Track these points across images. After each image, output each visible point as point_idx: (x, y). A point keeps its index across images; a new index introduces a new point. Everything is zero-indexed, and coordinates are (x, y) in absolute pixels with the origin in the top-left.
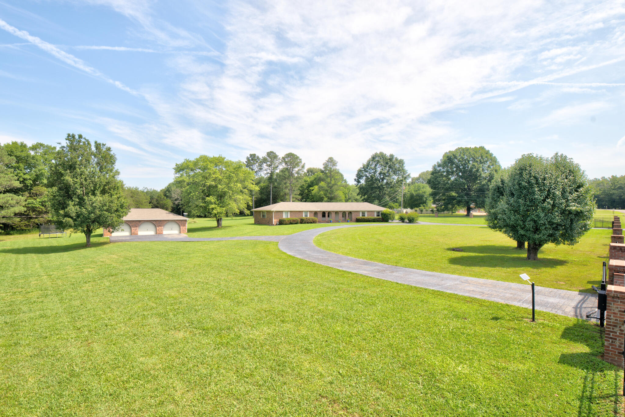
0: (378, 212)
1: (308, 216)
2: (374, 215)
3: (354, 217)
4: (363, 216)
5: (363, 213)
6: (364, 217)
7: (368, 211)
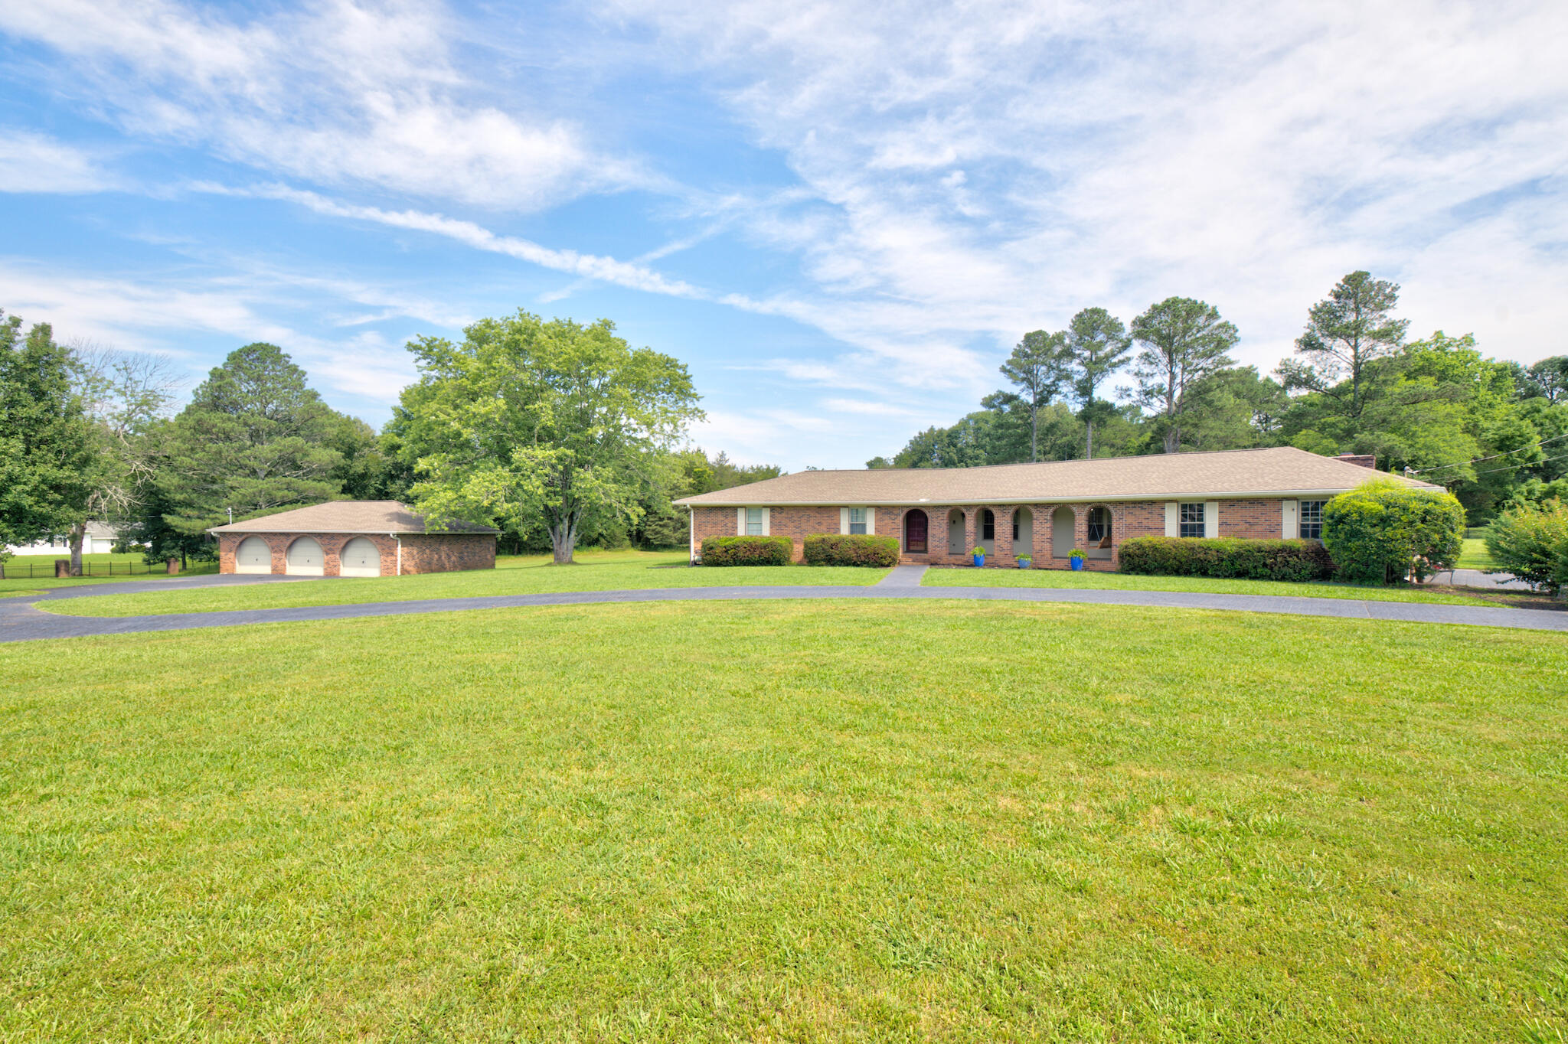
0: (1311, 506)
1: (871, 530)
2: (1276, 529)
3: (1124, 535)
4: (1184, 530)
5: (1192, 512)
6: (1190, 540)
7: (1227, 503)
